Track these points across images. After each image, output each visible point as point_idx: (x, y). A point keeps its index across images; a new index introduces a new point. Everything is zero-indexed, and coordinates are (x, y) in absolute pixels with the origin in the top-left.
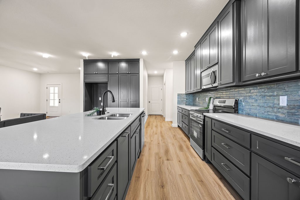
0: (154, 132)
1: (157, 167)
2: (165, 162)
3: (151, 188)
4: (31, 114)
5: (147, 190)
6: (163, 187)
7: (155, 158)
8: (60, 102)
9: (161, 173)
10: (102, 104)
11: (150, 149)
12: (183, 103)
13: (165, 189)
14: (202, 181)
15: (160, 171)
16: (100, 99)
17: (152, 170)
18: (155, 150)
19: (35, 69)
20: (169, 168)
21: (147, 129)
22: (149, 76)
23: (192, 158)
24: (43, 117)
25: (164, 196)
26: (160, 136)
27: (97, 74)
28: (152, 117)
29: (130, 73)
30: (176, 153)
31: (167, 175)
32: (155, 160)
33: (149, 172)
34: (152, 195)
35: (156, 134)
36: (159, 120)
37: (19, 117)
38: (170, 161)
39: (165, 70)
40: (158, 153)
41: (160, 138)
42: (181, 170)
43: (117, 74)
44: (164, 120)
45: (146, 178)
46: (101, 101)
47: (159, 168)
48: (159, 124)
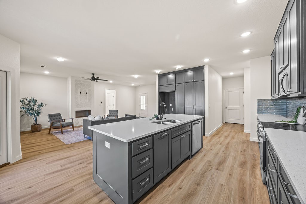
0: (219, 141)
1: (202, 171)
2: (214, 170)
3: (188, 182)
4: (129, 115)
5: (184, 181)
6: (198, 185)
7: (205, 164)
8: (146, 107)
9: (203, 176)
10: (172, 109)
11: (204, 156)
12: (267, 112)
13: (199, 188)
14: (244, 199)
15: (203, 174)
16: (171, 105)
17: (196, 171)
18: (209, 157)
19: (133, 85)
20: (214, 175)
21: (213, 137)
22: (223, 79)
23: (250, 177)
24: (134, 117)
25: (196, 190)
26: (224, 147)
27: (167, 85)
28: (228, 125)
29: (195, 81)
30: (232, 166)
31: (208, 179)
32: (204, 166)
33: (193, 172)
34: (186, 186)
35: (221, 144)
36: (236, 130)
37: (124, 117)
38: (219, 171)
39: (243, 69)
40: (211, 161)
41: (223, 149)
42: (226, 182)
43: (183, 83)
44: (243, 131)
45: (188, 174)
46: (172, 107)
47: (203, 172)
48: (232, 134)
